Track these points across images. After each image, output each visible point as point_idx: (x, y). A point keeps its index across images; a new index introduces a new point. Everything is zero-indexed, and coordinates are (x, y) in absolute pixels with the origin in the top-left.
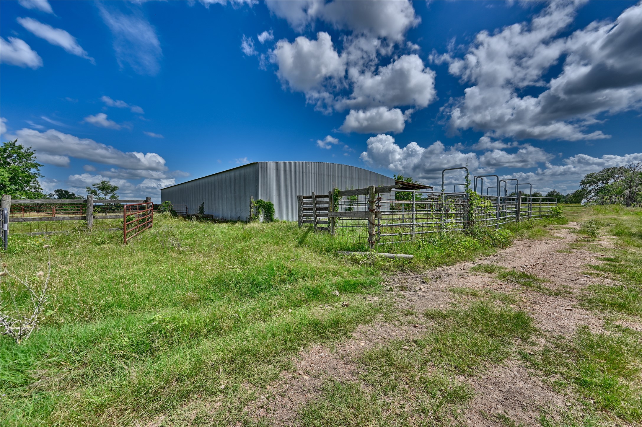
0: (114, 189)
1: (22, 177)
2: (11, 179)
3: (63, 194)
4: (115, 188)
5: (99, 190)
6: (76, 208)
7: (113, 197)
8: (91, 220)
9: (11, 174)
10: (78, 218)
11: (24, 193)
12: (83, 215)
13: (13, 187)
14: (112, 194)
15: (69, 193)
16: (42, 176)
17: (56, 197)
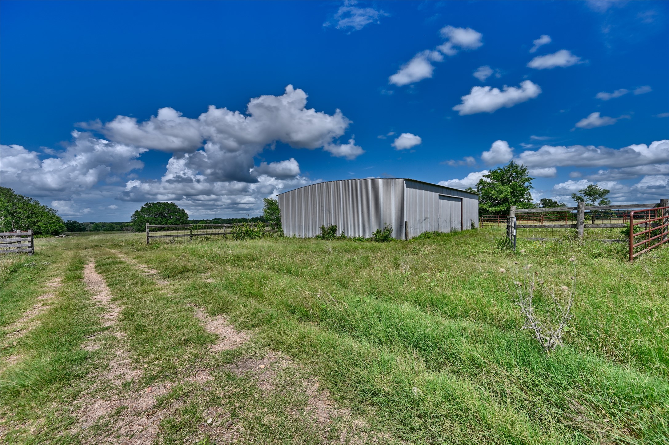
0: (603, 194)
1: (520, 191)
2: (512, 193)
3: (547, 203)
4: (606, 192)
5: (585, 196)
6: (559, 216)
7: (602, 203)
8: (582, 228)
9: (512, 189)
10: (568, 227)
11: (520, 204)
12: (574, 223)
13: (514, 199)
14: (601, 199)
15: (552, 201)
16: (533, 188)
17: (541, 206)
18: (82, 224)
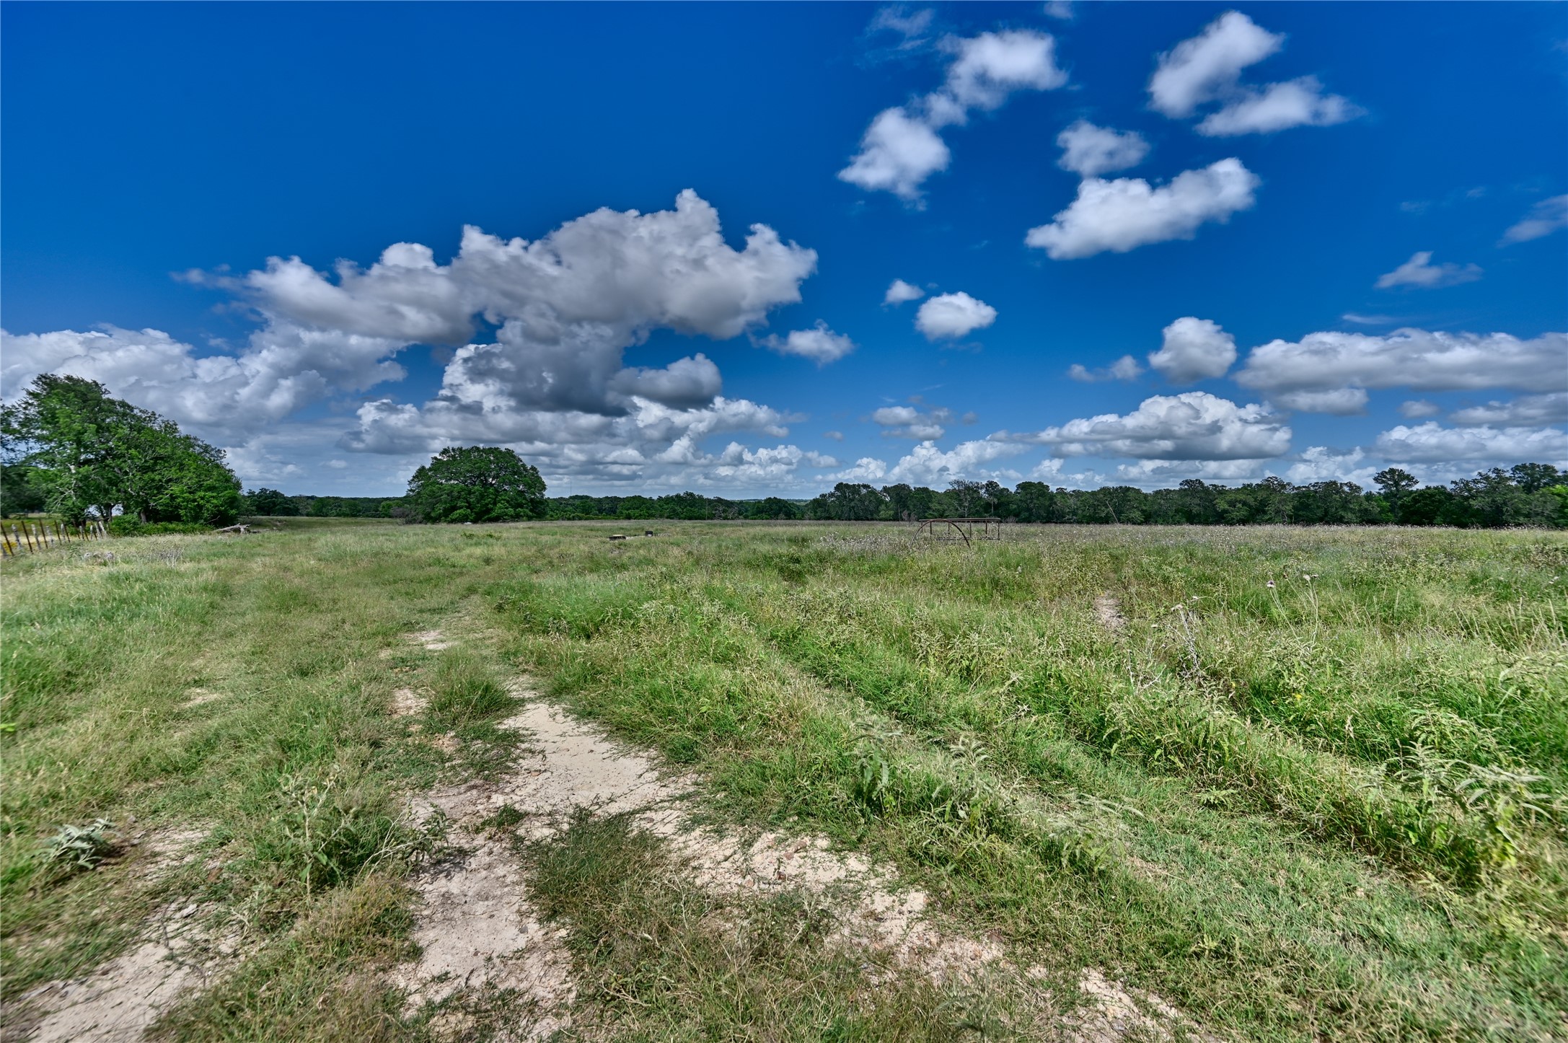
18: (292, 499)
